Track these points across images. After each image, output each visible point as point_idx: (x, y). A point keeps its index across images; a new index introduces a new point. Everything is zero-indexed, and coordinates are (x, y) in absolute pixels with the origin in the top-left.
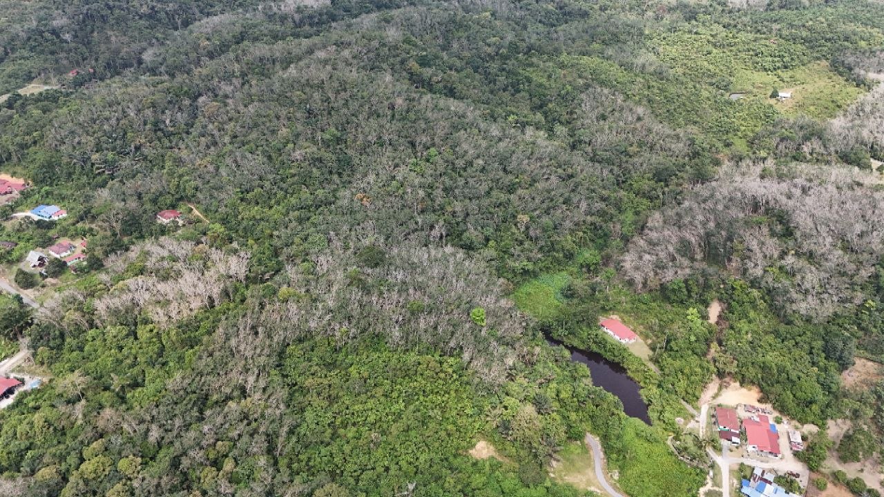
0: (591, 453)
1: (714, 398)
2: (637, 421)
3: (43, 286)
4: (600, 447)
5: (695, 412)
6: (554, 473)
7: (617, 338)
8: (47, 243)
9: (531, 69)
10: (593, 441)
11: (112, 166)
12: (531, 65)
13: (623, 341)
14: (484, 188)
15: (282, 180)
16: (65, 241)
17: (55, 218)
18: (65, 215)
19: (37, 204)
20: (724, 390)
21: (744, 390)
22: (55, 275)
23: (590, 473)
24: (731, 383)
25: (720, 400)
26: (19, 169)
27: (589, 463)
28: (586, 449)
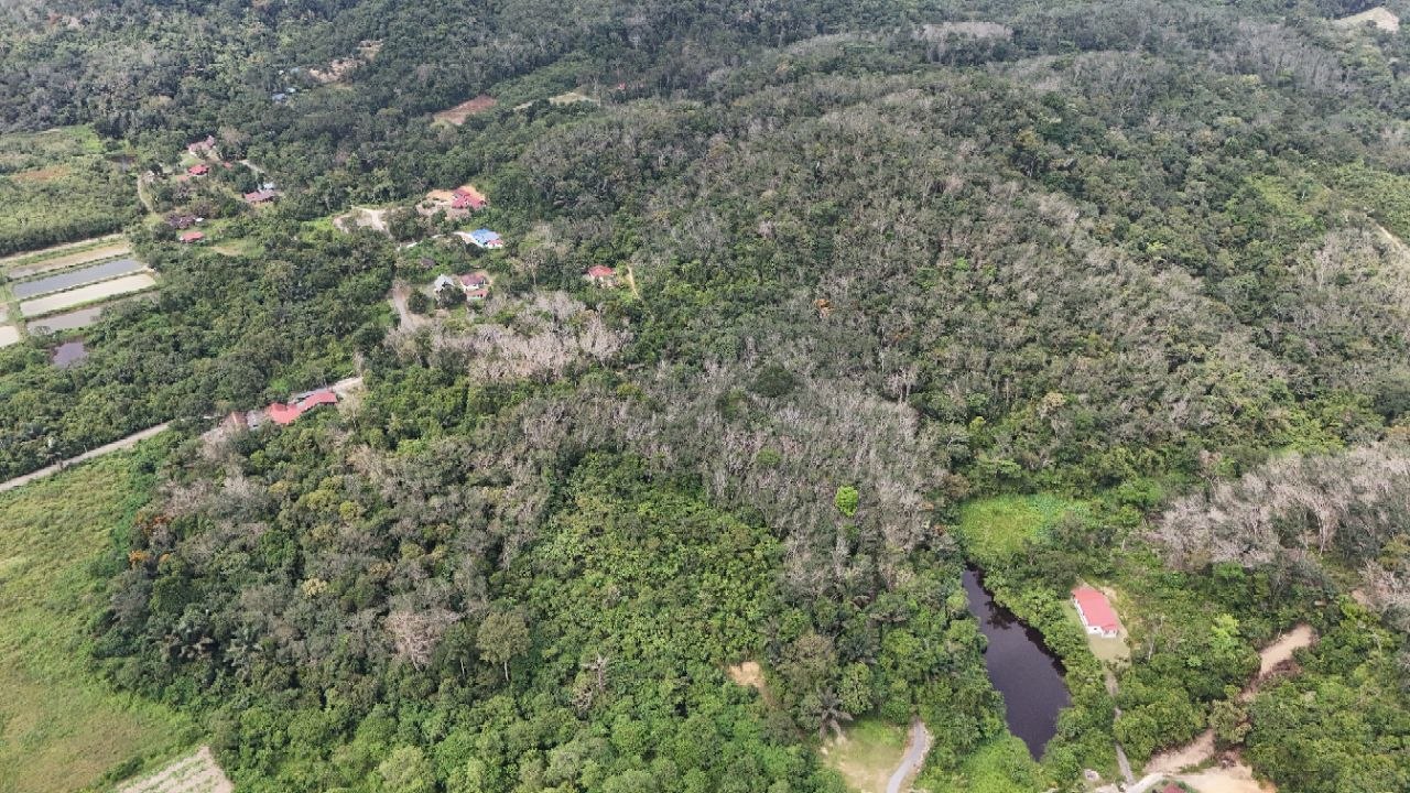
0: (907, 751)
1: (1184, 771)
2: (1019, 746)
3: (431, 316)
4: (926, 749)
5: (1129, 775)
6: (830, 749)
7: (1084, 620)
8: (463, 270)
9: (1270, 178)
10: (922, 738)
11: (572, 199)
12: (1272, 172)
13: (1090, 630)
14: (1016, 334)
15: (734, 257)
16: (483, 273)
17: (490, 246)
18: (500, 246)
19: (482, 227)
20: (1218, 769)
21: (1254, 785)
22: (448, 306)
23: (882, 775)
24: (1238, 763)
25: (1192, 780)
26: (486, 185)
27: (891, 765)
28: (903, 743)
